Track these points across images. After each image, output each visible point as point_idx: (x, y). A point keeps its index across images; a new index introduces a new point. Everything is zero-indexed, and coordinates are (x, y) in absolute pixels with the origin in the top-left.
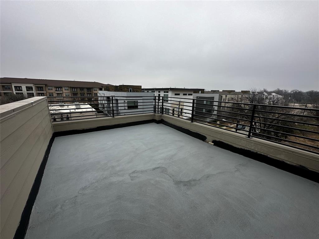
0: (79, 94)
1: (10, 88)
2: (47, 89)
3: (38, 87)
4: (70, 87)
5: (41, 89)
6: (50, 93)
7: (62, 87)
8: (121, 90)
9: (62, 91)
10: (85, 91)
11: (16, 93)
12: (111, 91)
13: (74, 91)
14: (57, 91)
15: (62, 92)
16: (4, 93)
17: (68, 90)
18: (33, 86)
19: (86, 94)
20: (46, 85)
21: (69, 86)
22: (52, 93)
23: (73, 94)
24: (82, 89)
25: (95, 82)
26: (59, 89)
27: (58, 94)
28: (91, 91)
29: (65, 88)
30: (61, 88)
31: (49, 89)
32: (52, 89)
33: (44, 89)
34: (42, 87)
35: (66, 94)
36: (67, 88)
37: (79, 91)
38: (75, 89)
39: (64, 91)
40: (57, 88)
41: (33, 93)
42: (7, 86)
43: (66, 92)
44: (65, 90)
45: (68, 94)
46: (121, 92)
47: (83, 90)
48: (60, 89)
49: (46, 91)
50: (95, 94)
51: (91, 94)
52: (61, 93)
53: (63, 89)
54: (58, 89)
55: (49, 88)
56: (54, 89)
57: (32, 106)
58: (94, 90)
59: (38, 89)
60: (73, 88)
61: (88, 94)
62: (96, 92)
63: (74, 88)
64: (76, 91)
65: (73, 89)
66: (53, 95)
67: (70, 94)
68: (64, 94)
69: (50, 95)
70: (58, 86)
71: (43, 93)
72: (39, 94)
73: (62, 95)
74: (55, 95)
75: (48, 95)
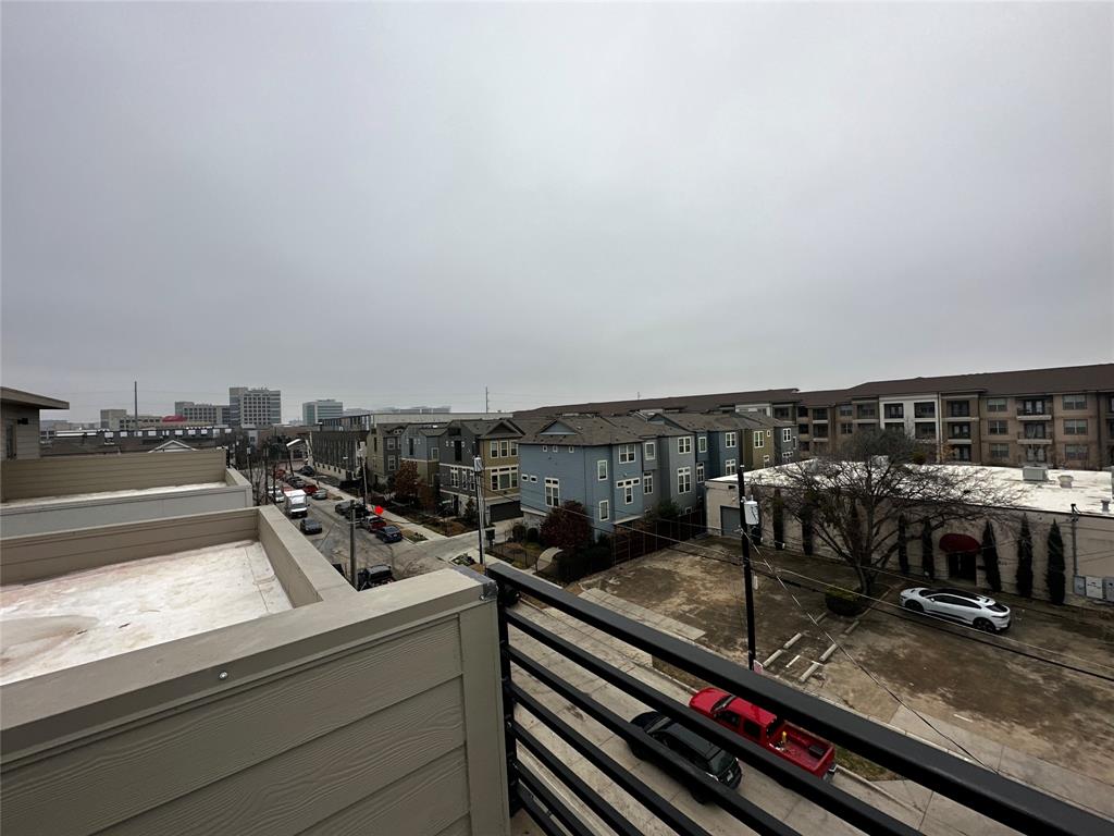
1: (874, 412)
2: (984, 408)
3: (951, 404)
4: (1098, 395)
5: (960, 408)
6: (993, 422)
7: (1051, 397)
9: (1052, 413)
11: (886, 424)
14: (1025, 413)
15: (1049, 417)
16: (859, 424)
17: (1080, 406)
18: (936, 401)
20: (980, 393)
21: (1093, 389)
22: (1004, 423)
26: (1034, 406)
27: (1027, 424)
29: (1070, 400)
30: (1047, 398)
31: (992, 408)
32: (1003, 408)
33: (973, 407)
34: (967, 402)
35: (1070, 425)
36: (1081, 399)
39: (1060, 412)
40: (1024, 400)
41: (934, 423)
42: (868, 405)
43: (1068, 416)
44: (1067, 406)
45: (1082, 424)
48: (1039, 405)
49: (979, 415)
52: (1042, 423)
53: (1058, 405)
54: (1029, 406)
55: (992, 403)
56: (1012, 407)
59: (953, 409)
60: (1110, 396)
66: (1004, 431)
67: (1092, 427)
68: (1059, 427)
69: (993, 431)
70: (1033, 391)
71: (968, 424)
72: (952, 425)
73: (1048, 430)
74: (1014, 429)
75: (985, 427)
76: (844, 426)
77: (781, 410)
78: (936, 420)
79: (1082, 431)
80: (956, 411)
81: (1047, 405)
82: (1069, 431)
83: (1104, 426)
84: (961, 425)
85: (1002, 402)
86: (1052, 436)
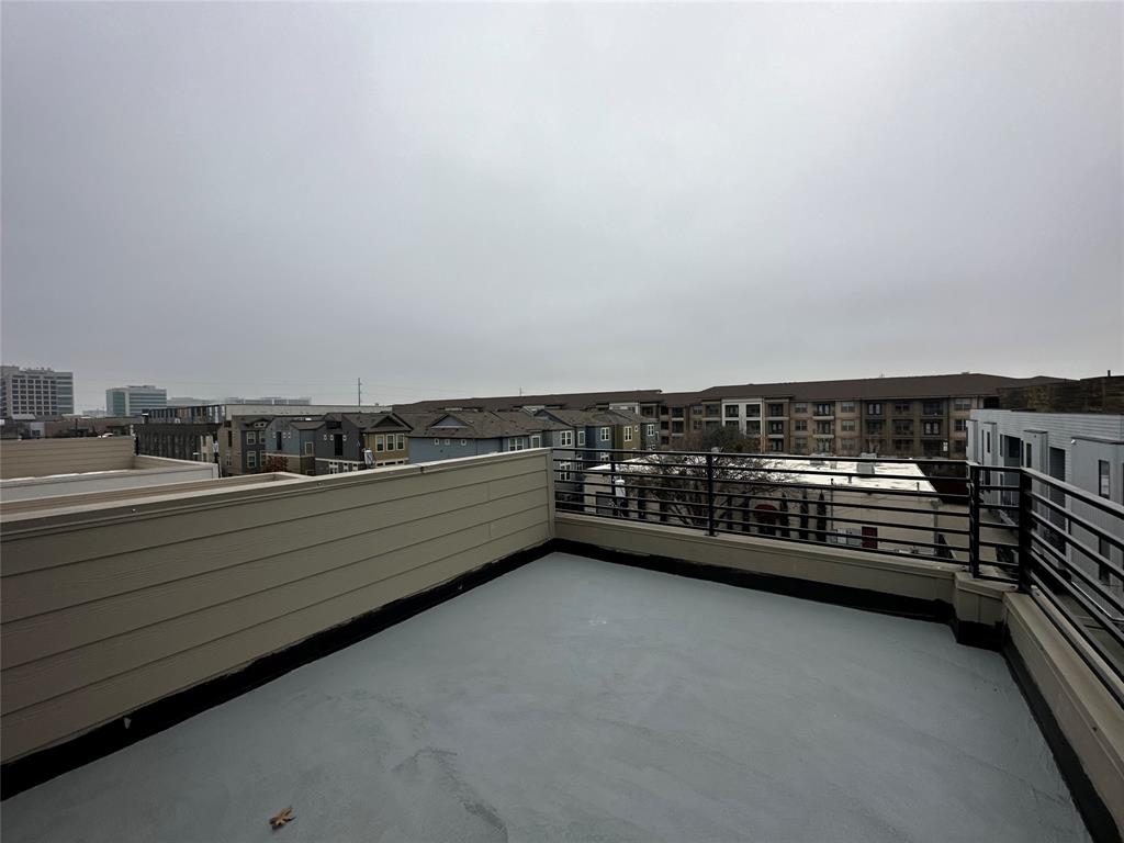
0: (889, 423)
1: (717, 412)
2: (793, 410)
3: (771, 406)
4: (861, 401)
5: (777, 409)
6: (798, 421)
7: (834, 402)
9: (834, 415)
10: (917, 412)
11: (727, 422)
12: (1033, 410)
13: (871, 412)
14: (817, 414)
15: (832, 417)
16: (708, 422)
17: (851, 410)
18: (761, 404)
19: (917, 422)
20: (790, 398)
21: (859, 397)
22: (805, 421)
23: (868, 422)
24: (903, 404)
25: (966, 376)
26: (824, 409)
27: (818, 422)
28: (940, 412)
29: (845, 405)
30: (832, 403)
31: (798, 410)
32: (805, 410)
33: (785, 408)
34: (781, 405)
35: (844, 424)
36: (852, 404)
37: (890, 413)
38: (878, 407)
39: (839, 414)
40: (817, 404)
41: (759, 421)
42: (714, 406)
43: (844, 417)
44: (843, 410)
45: (852, 423)
47: (907, 408)
48: (827, 408)
49: (789, 416)
50: (958, 421)
51: (940, 422)
52: (828, 422)
53: (838, 407)
54: (821, 409)
55: (798, 406)
56: (811, 409)
58: (959, 408)
59: (772, 410)
60: (868, 402)
61: (924, 422)
62: (960, 414)
63: (874, 402)
64: (878, 412)
65: (871, 407)
66: (805, 428)
67: (857, 424)
68: (838, 428)
69: (798, 428)
70: (824, 398)
71: (781, 422)
72: (771, 423)
73: (832, 427)
74: (811, 426)
75: (793, 427)
76: (695, 422)
77: (648, 408)
78: (760, 419)
79: (852, 428)
80: (774, 412)
81: (832, 408)
82: (844, 428)
83: (864, 424)
84: (778, 423)
85: (804, 406)
86: (834, 431)
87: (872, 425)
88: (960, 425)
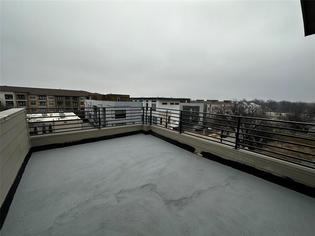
0: (64, 102)
2: (29, 97)
3: (18, 95)
4: (55, 96)
5: (22, 97)
6: (32, 101)
7: (46, 95)
8: (109, 99)
9: (46, 100)
10: (71, 99)
12: (98, 100)
13: (59, 99)
15: (46, 101)
17: (52, 98)
18: (13, 94)
19: (72, 103)
20: (27, 93)
21: (54, 95)
22: (35, 102)
23: (58, 102)
24: (68, 97)
25: (81, 91)
26: (42, 98)
27: (41, 102)
28: (77, 100)
29: (50, 97)
30: (45, 96)
31: (31, 98)
32: (34, 98)
33: (26, 97)
34: (24, 95)
35: (50, 102)
36: (52, 97)
37: (64, 100)
38: (60, 98)
39: (48, 99)
40: (40, 96)
44: (49, 98)
45: (53, 102)
46: (108, 101)
47: (69, 98)
48: (43, 97)
49: (28, 99)
50: (81, 102)
51: (77, 102)
52: (44, 102)
53: (47, 97)
54: (41, 98)
55: (31, 96)
56: (37, 98)
57: (4, 121)
58: (81, 99)
59: (19, 97)
60: (57, 96)
61: (73, 102)
62: (82, 101)
63: (60, 96)
64: (61, 99)
65: (58, 98)
66: (35, 104)
67: (55, 104)
68: (48, 103)
69: (32, 104)
70: (42, 94)
71: (25, 102)
72: (19, 102)
73: (46, 104)
74: (38, 103)
75: (30, 103)
78: (13, 100)
79: (53, 104)
80: (21, 98)
81: (45, 98)
82: (50, 104)
83: (57, 103)
84: (22, 102)
85: (34, 96)
86: (47, 105)
87: (60, 103)
88: (82, 103)
